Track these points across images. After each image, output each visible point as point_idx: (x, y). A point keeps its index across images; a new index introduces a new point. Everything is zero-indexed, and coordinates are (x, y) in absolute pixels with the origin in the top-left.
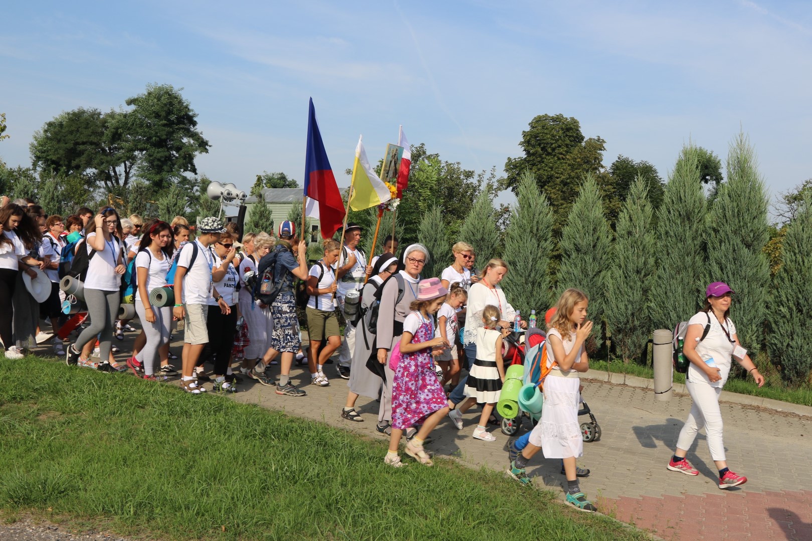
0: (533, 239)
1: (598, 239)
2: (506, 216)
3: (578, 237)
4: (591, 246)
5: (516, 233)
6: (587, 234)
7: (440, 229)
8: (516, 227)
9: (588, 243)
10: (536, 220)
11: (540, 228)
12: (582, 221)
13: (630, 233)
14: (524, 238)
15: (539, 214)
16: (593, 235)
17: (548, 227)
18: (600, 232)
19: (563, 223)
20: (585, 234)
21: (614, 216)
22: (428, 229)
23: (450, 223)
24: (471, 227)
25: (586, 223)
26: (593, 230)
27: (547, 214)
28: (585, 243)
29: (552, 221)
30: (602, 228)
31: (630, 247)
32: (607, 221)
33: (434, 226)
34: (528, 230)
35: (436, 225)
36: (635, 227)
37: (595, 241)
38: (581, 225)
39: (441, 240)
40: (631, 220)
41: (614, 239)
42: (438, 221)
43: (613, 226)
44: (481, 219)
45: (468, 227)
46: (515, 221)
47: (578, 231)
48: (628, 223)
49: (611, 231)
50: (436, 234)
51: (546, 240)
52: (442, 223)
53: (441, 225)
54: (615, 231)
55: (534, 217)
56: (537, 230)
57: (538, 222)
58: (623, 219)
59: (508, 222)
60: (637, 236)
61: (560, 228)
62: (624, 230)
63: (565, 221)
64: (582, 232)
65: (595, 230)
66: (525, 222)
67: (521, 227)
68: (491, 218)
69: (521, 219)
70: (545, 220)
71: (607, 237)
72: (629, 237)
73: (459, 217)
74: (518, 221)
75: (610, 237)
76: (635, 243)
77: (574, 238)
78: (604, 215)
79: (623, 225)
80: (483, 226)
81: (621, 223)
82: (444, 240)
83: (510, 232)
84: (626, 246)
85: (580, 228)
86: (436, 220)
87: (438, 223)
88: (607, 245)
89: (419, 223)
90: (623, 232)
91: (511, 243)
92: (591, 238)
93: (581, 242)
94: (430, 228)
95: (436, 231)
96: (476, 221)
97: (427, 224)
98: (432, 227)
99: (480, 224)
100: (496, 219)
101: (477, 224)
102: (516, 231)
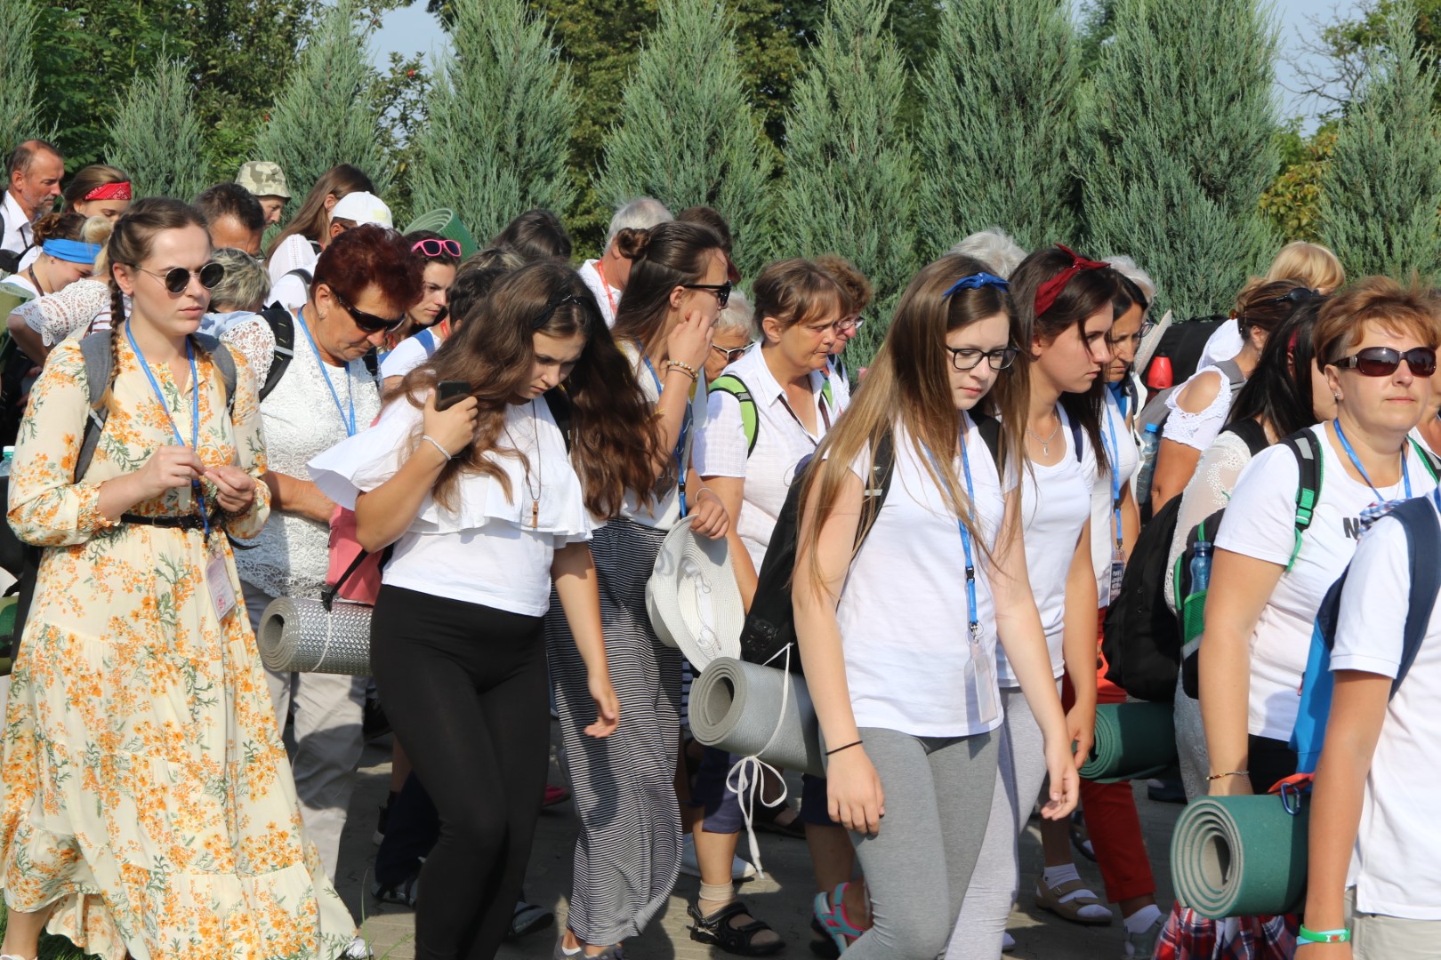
0: (505, 173)
1: (724, 171)
2: (411, 94)
3: (657, 162)
4: (703, 196)
5: (452, 153)
6: (687, 155)
7: (182, 142)
8: (449, 133)
9: (692, 184)
10: (514, 109)
11: (528, 136)
12: (672, 108)
13: (830, 150)
14: (477, 172)
15: (527, 90)
16: (707, 157)
17: (557, 130)
18: (732, 147)
19: (604, 120)
20: (681, 157)
21: (777, 95)
22: (143, 138)
23: (216, 118)
24: (295, 134)
25: (683, 119)
26: (709, 140)
27: (552, 89)
28: (680, 187)
29: (570, 110)
30: (738, 132)
31: (830, 198)
32: (753, 111)
33: (164, 127)
34: (490, 143)
35: (170, 123)
36: (847, 127)
37: (716, 177)
38: (668, 124)
39: (189, 177)
40: (834, 105)
41: (777, 173)
42: (177, 111)
43: (775, 130)
44: (328, 103)
45: (283, 132)
46: (444, 112)
47: (659, 144)
48: (826, 117)
49: (767, 143)
50: (172, 157)
51: (549, 177)
52: (190, 117)
53: (189, 125)
54: (780, 143)
55: (507, 102)
56: (520, 141)
57: (521, 116)
58: (809, 103)
59: (417, 115)
60: (854, 159)
61: (594, 137)
62: (811, 140)
63: (612, 111)
64: (671, 146)
65: (713, 140)
66: (478, 114)
67: (464, 130)
68: (358, 100)
69: (466, 104)
70: (545, 106)
71: (756, 165)
72: (827, 164)
73: (247, 98)
74: (457, 107)
75: (766, 166)
76: (850, 182)
77: (644, 169)
78: (744, 91)
79: (809, 123)
80: (334, 130)
81: (800, 116)
82: (198, 179)
83: (430, 149)
84: (817, 195)
85: (665, 133)
86: (169, 108)
87: (179, 119)
88: (756, 190)
89: (110, 119)
90: (810, 147)
91: (434, 187)
92: (700, 169)
93: (667, 182)
94: (149, 135)
95: (172, 145)
96: (313, 111)
97: (140, 121)
98: (156, 132)
99: (327, 120)
100: (376, 105)
101: (315, 121)
102: (450, 145)
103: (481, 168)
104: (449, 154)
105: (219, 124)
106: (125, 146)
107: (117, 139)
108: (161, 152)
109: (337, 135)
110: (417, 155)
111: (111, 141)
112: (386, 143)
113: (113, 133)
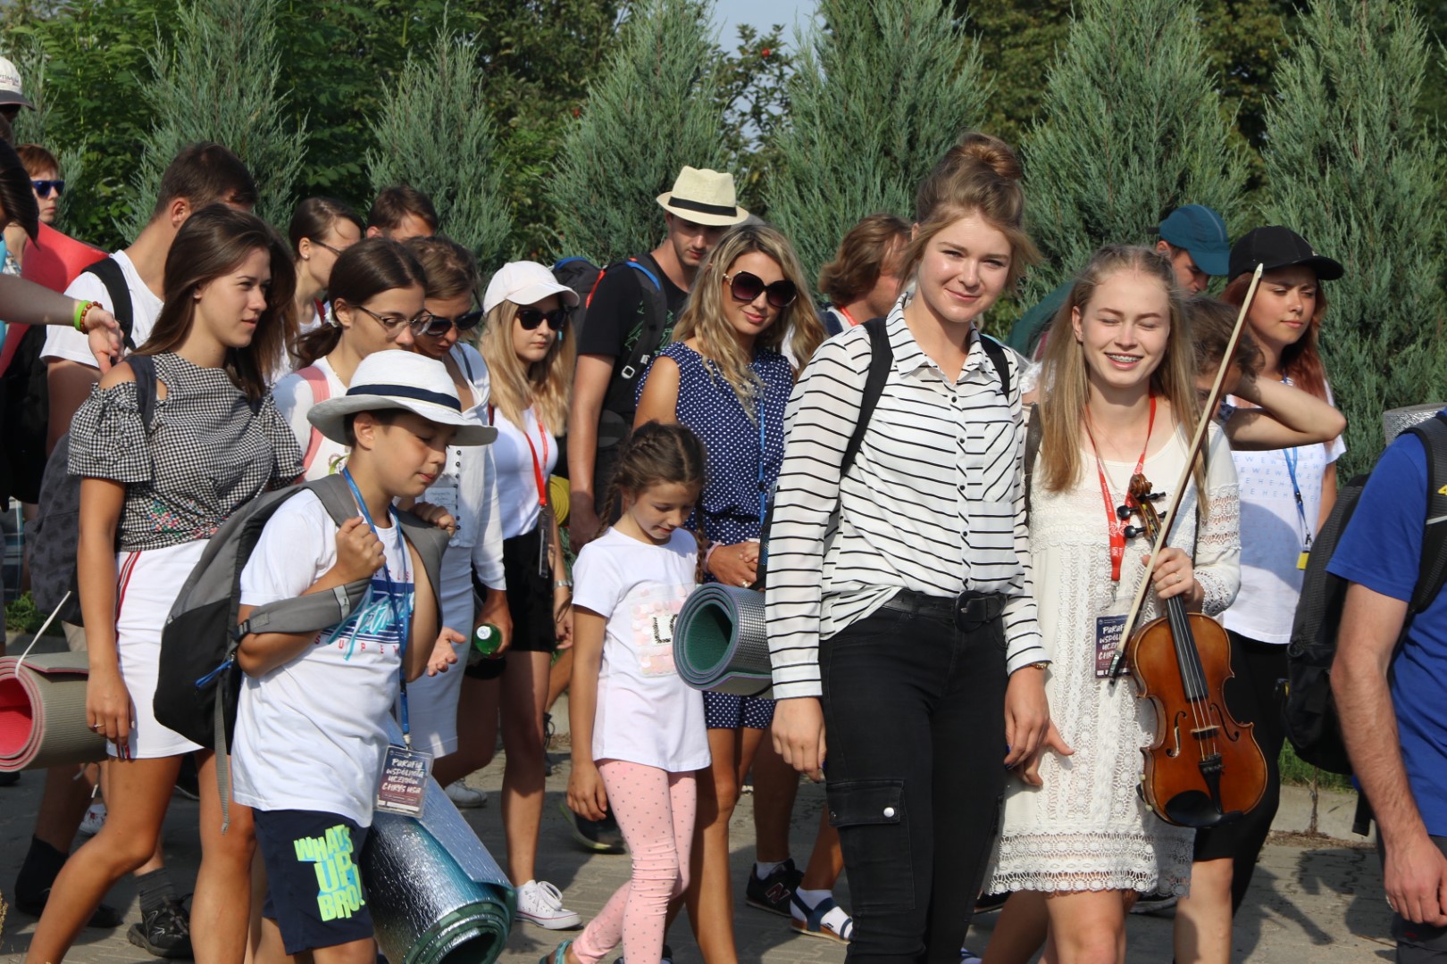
0: (892, 185)
1: (1182, 182)
2: (766, 80)
3: (1093, 170)
4: (1156, 214)
5: (822, 159)
6: (1134, 160)
7: (469, 144)
8: (818, 132)
9: (1140, 199)
10: (904, 99)
11: (923, 134)
12: (1113, 98)
13: (1325, 153)
14: (854, 182)
15: (921, 75)
16: (1160, 162)
18: (1194, 149)
19: (1021, 113)
20: (1126, 163)
21: (1253, 79)
22: (417, 140)
23: (510, 113)
24: (615, 134)
25: (1129, 112)
26: (1163, 141)
27: (955, 73)
28: (1124, 203)
29: (978, 99)
30: (1202, 129)
31: (1328, 217)
32: (1222, 100)
33: (446, 125)
34: (873, 144)
35: (452, 121)
36: (1350, 123)
37: (1173, 189)
38: (1108, 120)
39: (477, 191)
40: (1331, 93)
41: (1253, 184)
42: (462, 104)
43: (1251, 125)
44: (658, 94)
45: (600, 131)
46: (812, 104)
47: (1096, 145)
48: (1320, 109)
49: (1241, 143)
50: (455, 165)
52: (478, 113)
53: (478, 122)
54: (1258, 144)
55: (895, 90)
56: (912, 143)
57: (913, 109)
58: (1298, 90)
59: (775, 109)
60: (1359, 166)
62: (1301, 140)
63: (1032, 101)
64: (1112, 149)
65: (1169, 140)
66: (857, 106)
67: (838, 128)
68: (697, 89)
69: (840, 94)
70: (944, 96)
71: (1225, 172)
72: (1323, 173)
73: (551, 87)
74: (828, 98)
75: (1238, 173)
76: (1353, 196)
77: (1076, 179)
78: (1209, 74)
79: (1298, 116)
80: (666, 128)
81: (1285, 108)
82: (489, 193)
83: (793, 154)
84: (1309, 213)
85: (1104, 130)
86: (451, 101)
87: (464, 115)
88: (1225, 206)
89: (375, 114)
90: (1299, 149)
91: (798, 204)
92: (1151, 179)
93: (1107, 198)
94: (426, 136)
95: (454, 148)
96: (640, 105)
97: (414, 118)
98: (435, 134)
99: (657, 116)
100: (720, 95)
101: (642, 117)
102: (818, 148)
103: (860, 178)
104: (818, 159)
105: (514, 121)
106: (393, 151)
107: (383, 142)
108: (441, 159)
109: (670, 135)
110: (775, 161)
111: (374, 143)
112: (734, 145)
113: (378, 134)
